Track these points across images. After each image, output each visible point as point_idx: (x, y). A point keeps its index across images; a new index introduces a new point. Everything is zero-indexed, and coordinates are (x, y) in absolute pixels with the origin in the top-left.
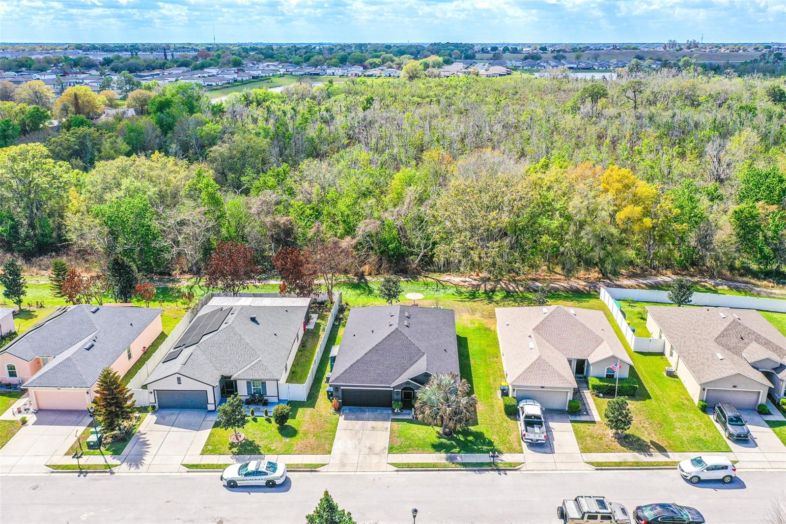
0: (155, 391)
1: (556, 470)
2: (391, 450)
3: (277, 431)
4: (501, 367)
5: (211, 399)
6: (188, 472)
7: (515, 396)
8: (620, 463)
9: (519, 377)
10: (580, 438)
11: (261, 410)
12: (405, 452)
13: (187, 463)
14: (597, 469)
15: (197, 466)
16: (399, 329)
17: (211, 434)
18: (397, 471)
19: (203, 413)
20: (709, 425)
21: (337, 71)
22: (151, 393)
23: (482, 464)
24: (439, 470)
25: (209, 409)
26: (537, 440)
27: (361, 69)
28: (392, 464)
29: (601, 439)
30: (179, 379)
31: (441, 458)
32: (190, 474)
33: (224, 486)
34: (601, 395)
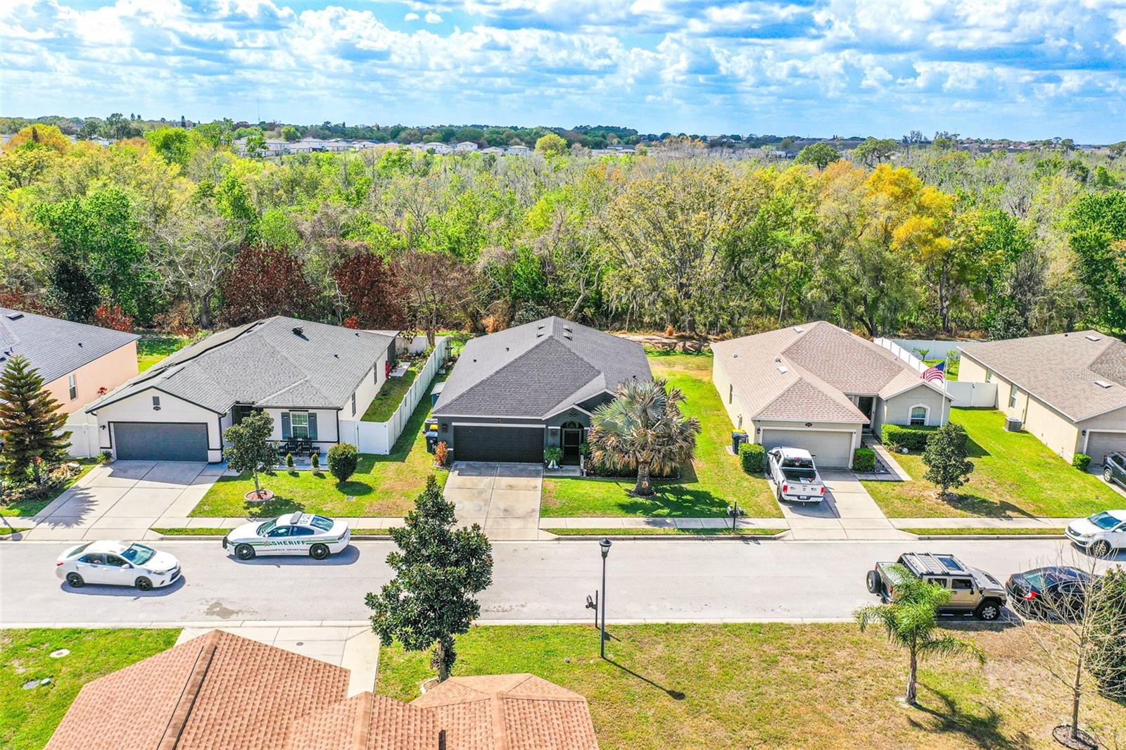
0: (112, 425)
1: (848, 540)
2: (545, 512)
3: (334, 488)
4: (727, 420)
5: (214, 441)
6: (162, 539)
7: (761, 442)
8: (962, 530)
9: (767, 408)
10: (882, 501)
11: (306, 462)
12: (571, 515)
13: (161, 527)
14: (920, 539)
15: (179, 531)
16: (556, 338)
17: (211, 491)
18: (558, 539)
19: (199, 466)
20: (1098, 486)
21: (439, 147)
22: (104, 427)
23: (714, 531)
24: (635, 539)
25: (210, 460)
26: (809, 497)
27: (475, 146)
28: (548, 530)
29: (918, 501)
30: (156, 401)
31: (637, 523)
32: (164, 542)
33: (230, 557)
34: (905, 450)
